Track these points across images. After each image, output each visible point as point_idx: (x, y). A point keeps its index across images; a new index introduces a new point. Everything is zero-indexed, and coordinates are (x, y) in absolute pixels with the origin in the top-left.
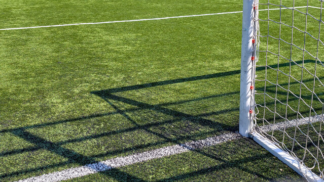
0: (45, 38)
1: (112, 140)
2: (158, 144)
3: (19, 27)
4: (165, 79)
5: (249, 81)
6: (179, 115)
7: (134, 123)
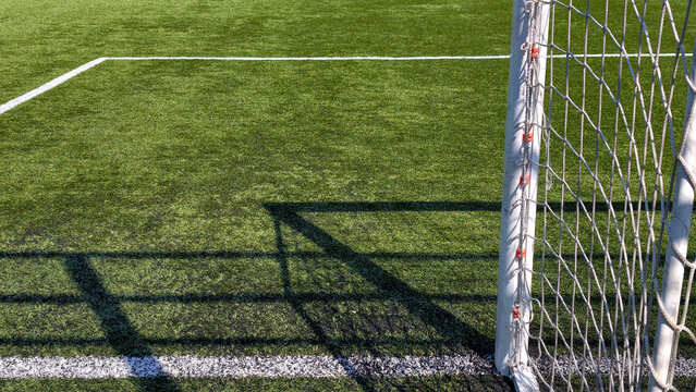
0: (276, 83)
1: (209, 315)
2: (291, 345)
3: (251, 56)
4: (439, 197)
5: (513, 236)
6: (391, 286)
7: (287, 284)
